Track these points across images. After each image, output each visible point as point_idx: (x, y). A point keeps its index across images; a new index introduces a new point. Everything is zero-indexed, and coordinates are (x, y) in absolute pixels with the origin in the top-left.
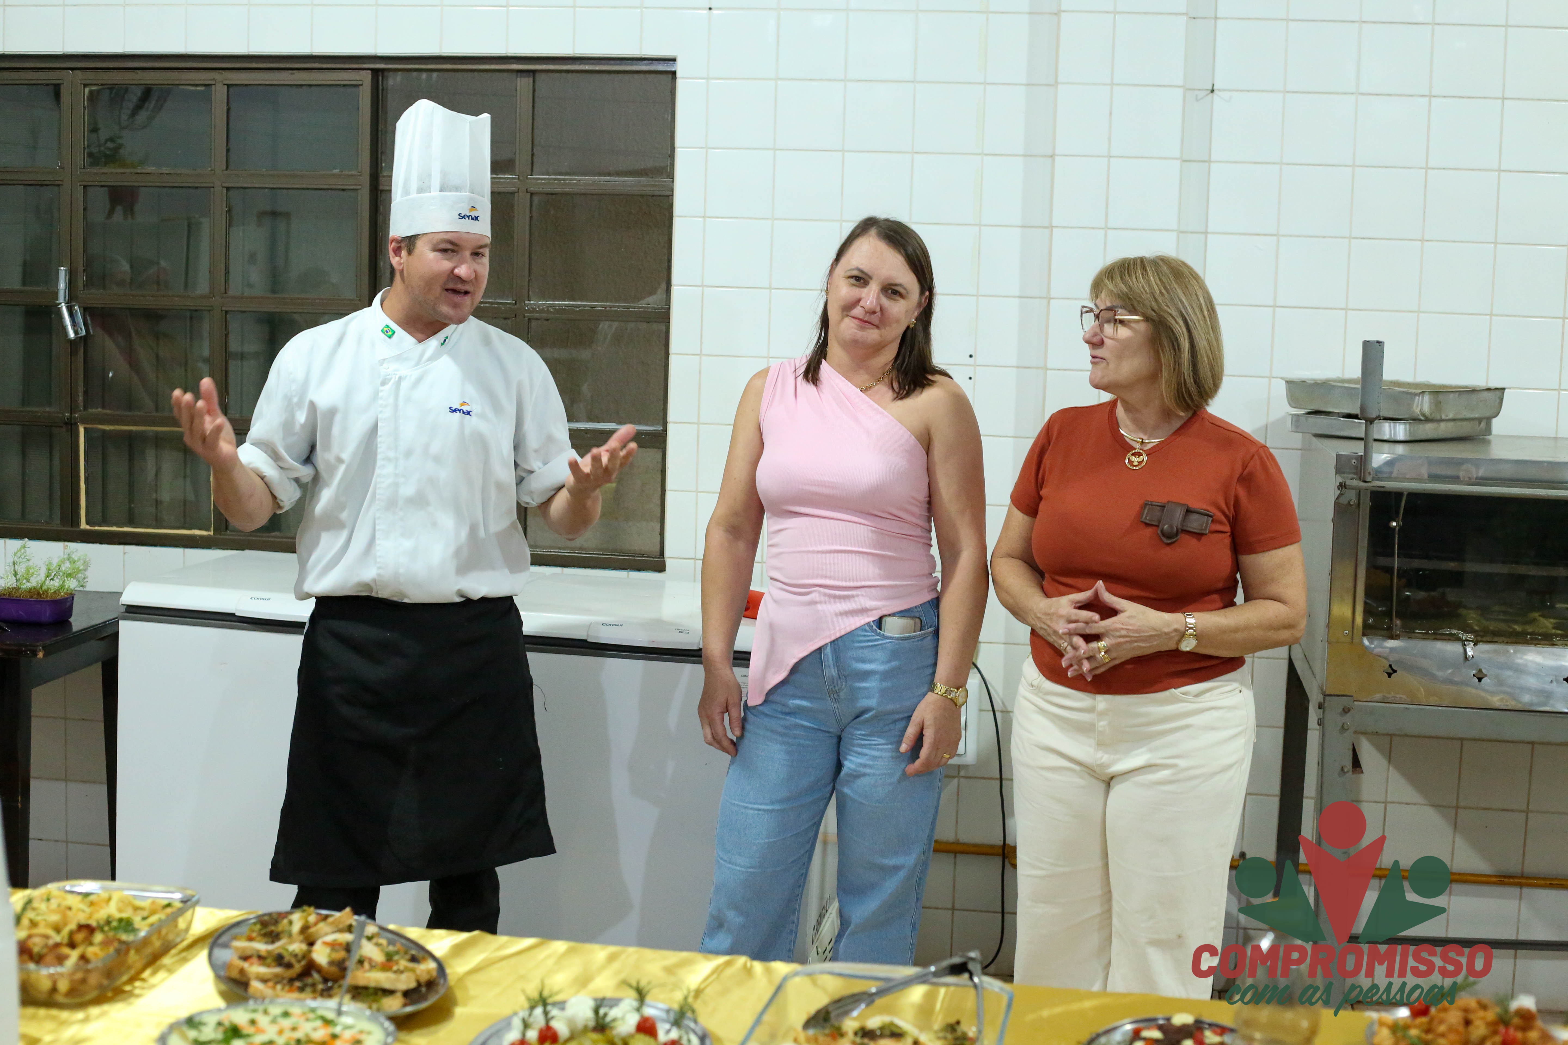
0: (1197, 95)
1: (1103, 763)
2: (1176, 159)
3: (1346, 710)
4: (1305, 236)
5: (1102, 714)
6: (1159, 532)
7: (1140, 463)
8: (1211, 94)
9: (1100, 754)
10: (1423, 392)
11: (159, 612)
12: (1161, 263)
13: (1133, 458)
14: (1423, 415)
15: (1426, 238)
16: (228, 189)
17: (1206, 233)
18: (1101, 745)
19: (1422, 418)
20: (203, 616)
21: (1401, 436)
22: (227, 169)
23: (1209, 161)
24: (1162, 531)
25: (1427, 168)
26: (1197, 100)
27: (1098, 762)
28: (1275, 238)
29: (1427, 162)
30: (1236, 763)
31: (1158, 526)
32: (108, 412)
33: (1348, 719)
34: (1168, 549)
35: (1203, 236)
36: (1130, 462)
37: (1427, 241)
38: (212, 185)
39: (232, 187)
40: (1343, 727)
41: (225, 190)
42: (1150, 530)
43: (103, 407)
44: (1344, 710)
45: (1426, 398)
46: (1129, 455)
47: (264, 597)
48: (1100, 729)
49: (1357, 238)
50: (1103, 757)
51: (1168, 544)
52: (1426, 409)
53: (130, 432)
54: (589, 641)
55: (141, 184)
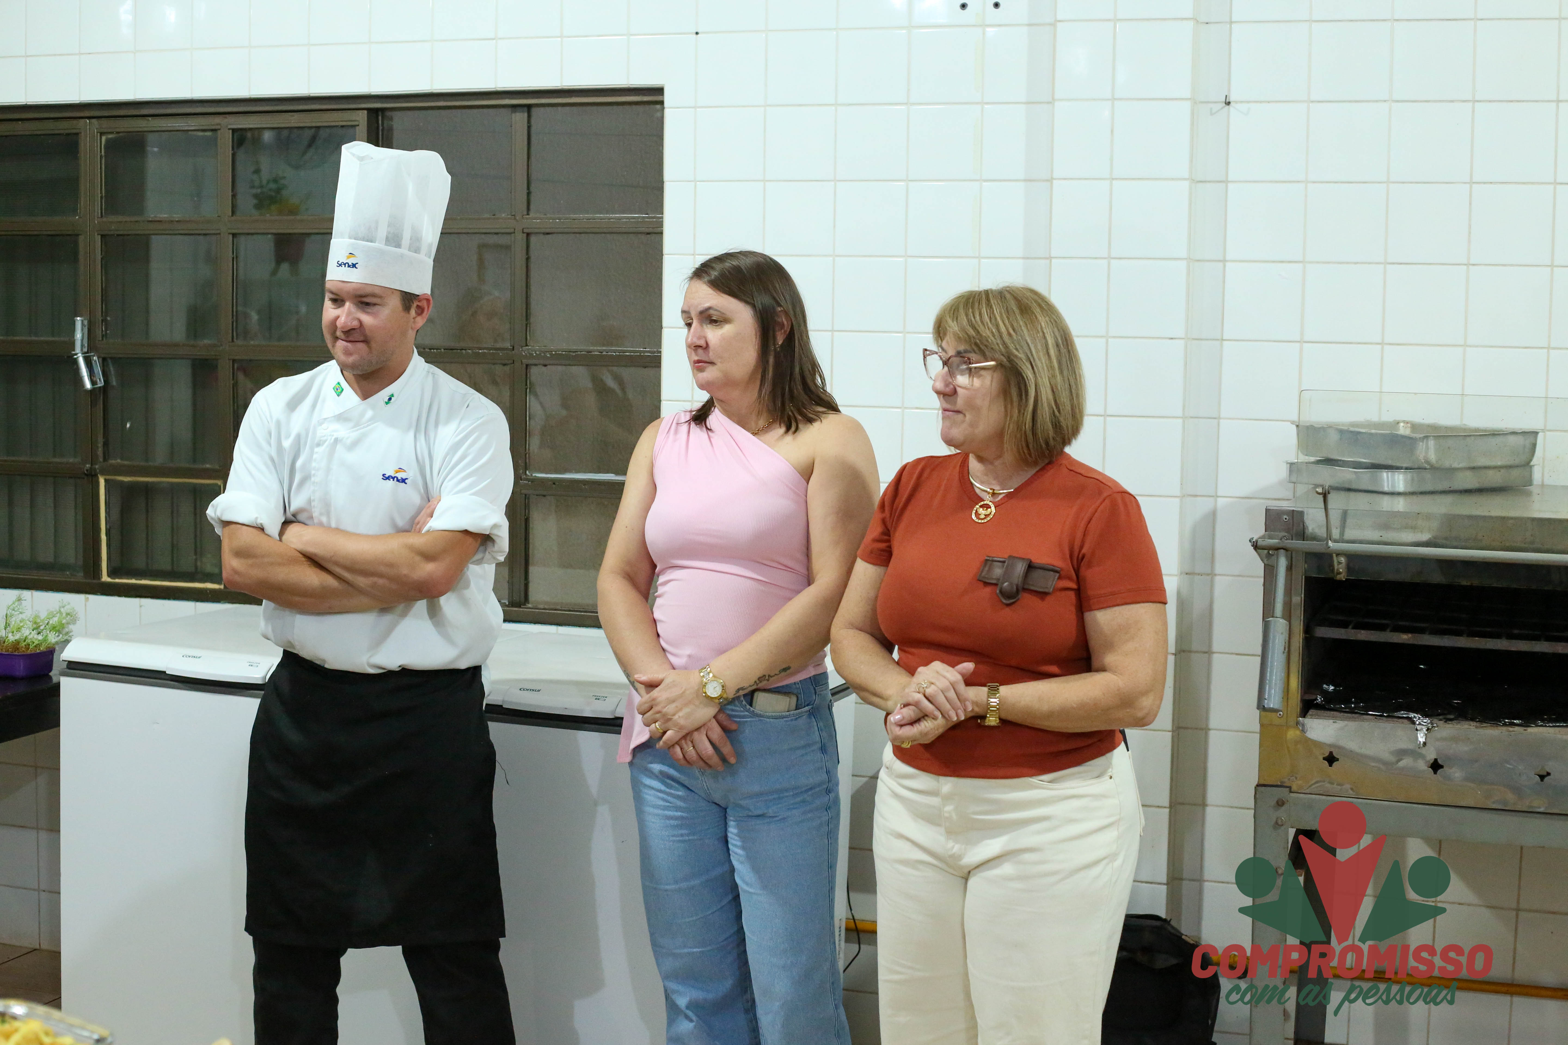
0: (1211, 109)
1: (954, 854)
2: (1185, 179)
3: (1280, 803)
4: (1334, 263)
5: (947, 798)
6: (998, 592)
7: (986, 516)
8: (1227, 107)
9: (951, 844)
10: (1427, 437)
11: (102, 670)
12: (1006, 293)
13: (981, 511)
14: (1427, 462)
15: (1472, 262)
16: (234, 235)
17: (1224, 261)
18: (950, 833)
19: (1428, 467)
20: (144, 674)
21: (1401, 487)
22: (232, 216)
23: (1226, 182)
24: (1001, 592)
25: (1472, 183)
26: (1212, 114)
27: (950, 853)
28: (1301, 265)
29: (1471, 177)
30: (1105, 858)
31: (996, 585)
32: (126, 463)
33: (1282, 813)
34: (1007, 610)
35: (1221, 265)
36: (977, 514)
37: (1474, 265)
38: (218, 232)
39: (239, 234)
40: (1277, 823)
41: (231, 237)
42: (988, 590)
43: (122, 459)
44: (1277, 802)
45: (1431, 443)
46: (977, 506)
47: (195, 655)
48: (946, 815)
49: (1393, 263)
50: (954, 847)
51: (1008, 605)
52: (1432, 457)
53: (147, 483)
54: (504, 706)
55: (152, 232)
